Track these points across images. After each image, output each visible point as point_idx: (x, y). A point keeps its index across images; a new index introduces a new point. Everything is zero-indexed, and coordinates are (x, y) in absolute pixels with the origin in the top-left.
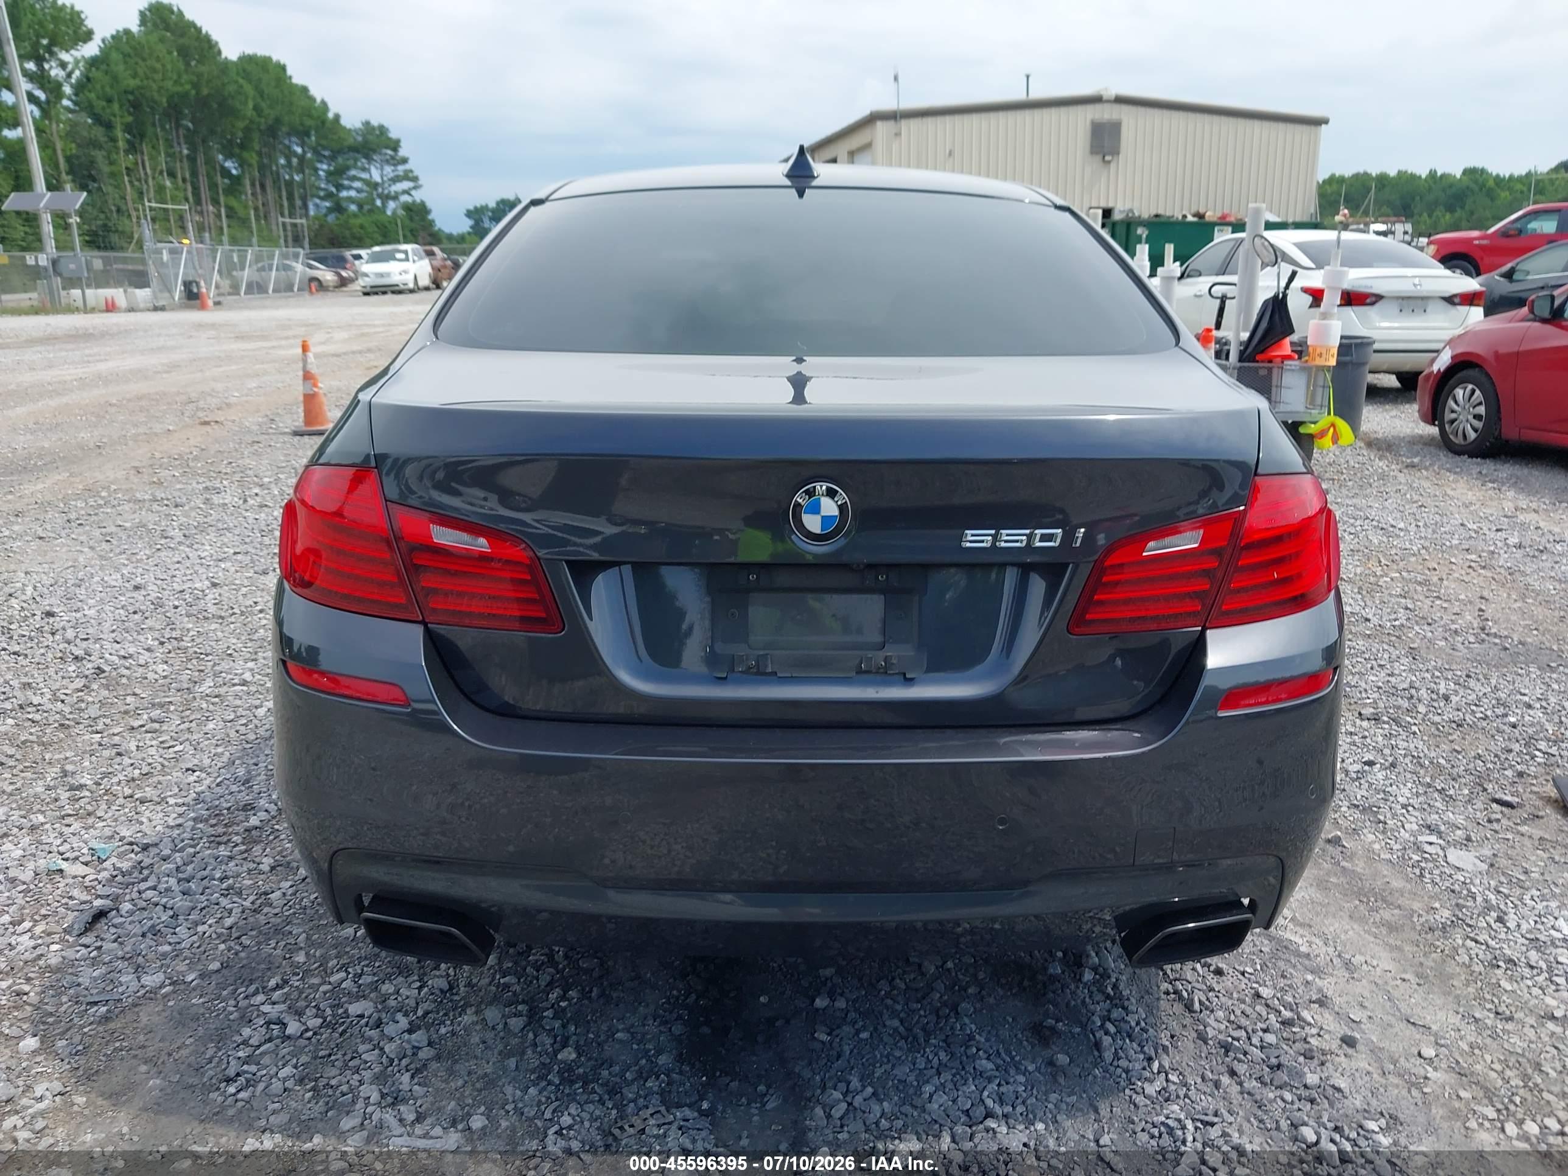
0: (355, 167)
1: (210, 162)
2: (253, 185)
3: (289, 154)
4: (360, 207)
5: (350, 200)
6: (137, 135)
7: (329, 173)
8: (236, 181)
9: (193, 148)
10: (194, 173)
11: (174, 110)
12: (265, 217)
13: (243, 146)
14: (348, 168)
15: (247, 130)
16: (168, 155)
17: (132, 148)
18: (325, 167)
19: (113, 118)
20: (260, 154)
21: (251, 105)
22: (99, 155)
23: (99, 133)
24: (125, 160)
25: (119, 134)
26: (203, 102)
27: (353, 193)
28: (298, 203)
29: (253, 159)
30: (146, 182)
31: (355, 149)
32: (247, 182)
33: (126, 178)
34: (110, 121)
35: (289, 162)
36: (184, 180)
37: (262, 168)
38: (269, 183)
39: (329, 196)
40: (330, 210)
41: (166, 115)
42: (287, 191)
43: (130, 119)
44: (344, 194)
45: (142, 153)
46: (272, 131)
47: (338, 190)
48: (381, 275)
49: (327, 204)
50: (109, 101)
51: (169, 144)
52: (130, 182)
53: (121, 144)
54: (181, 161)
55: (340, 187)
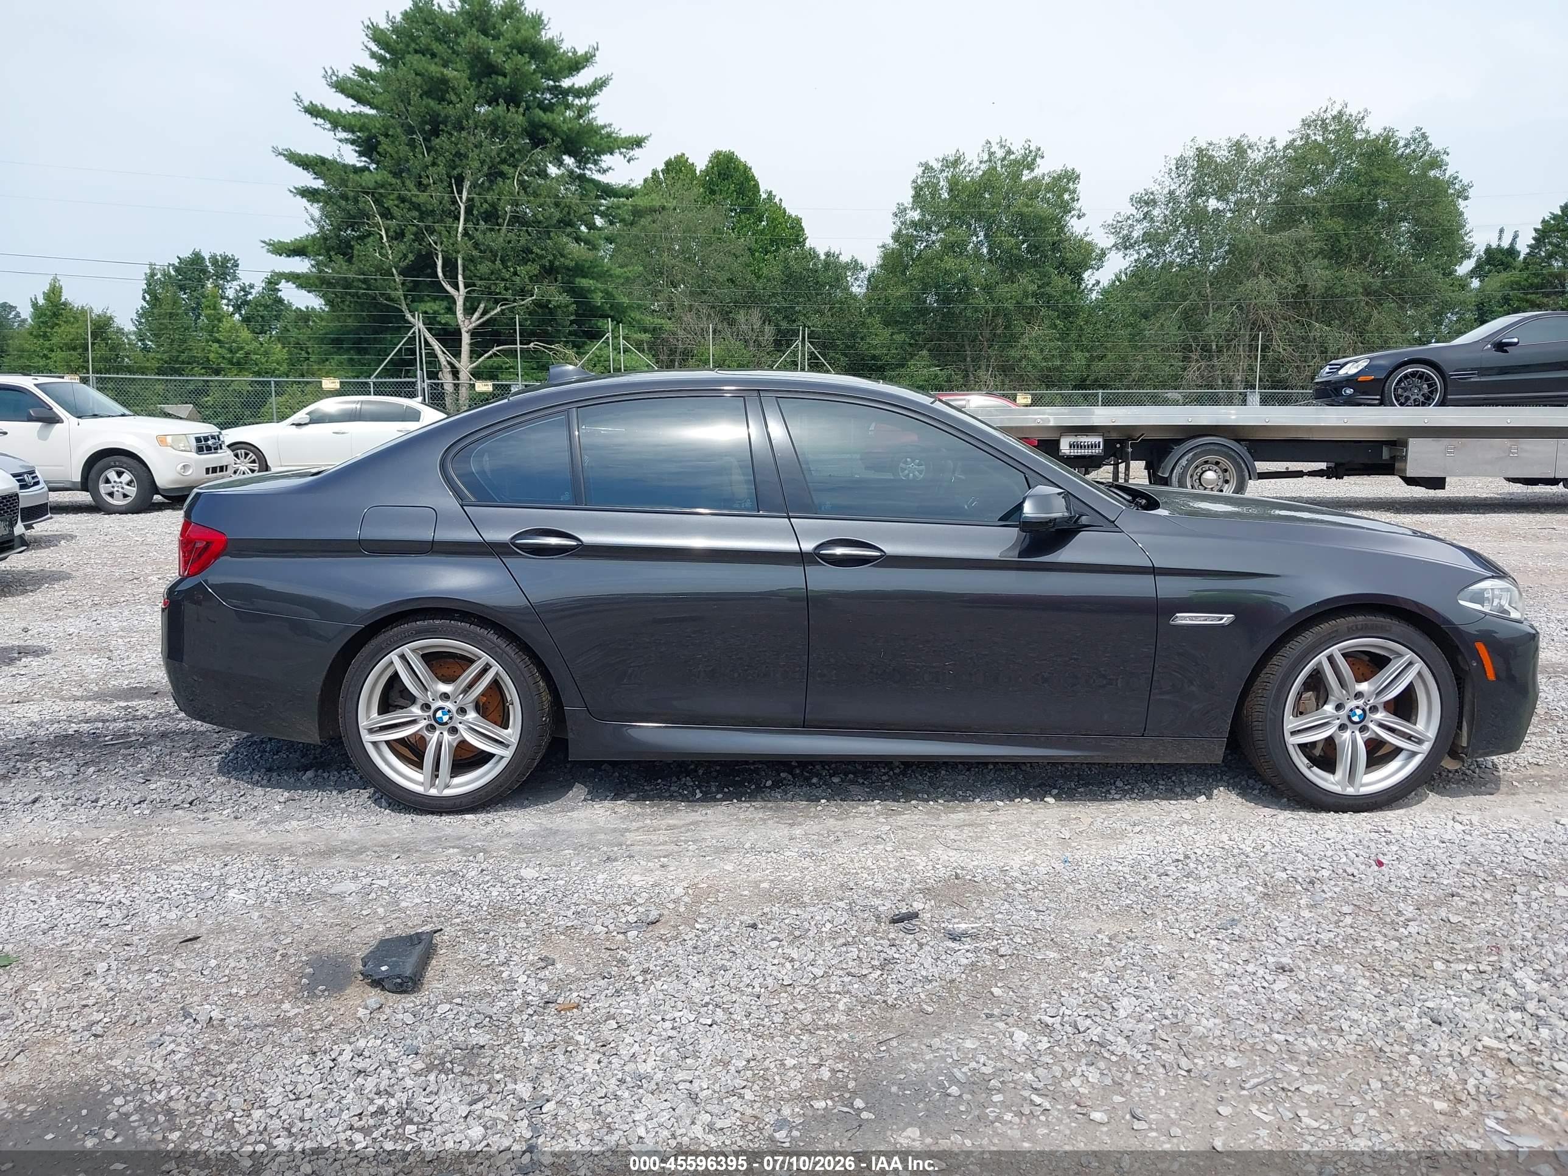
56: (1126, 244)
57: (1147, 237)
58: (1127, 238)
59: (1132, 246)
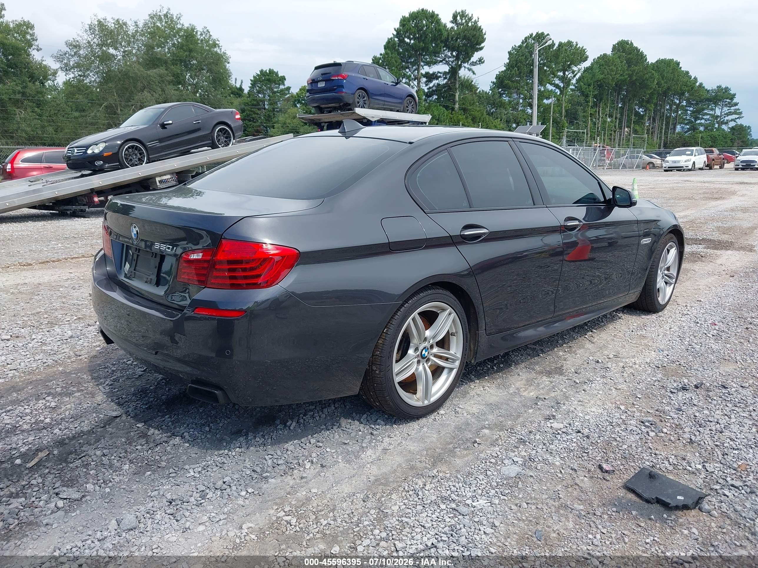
0: (707, 108)
1: (631, 110)
2: (649, 119)
3: (672, 103)
4: (706, 128)
5: (701, 124)
6: (599, 98)
7: (693, 112)
8: (641, 117)
9: (624, 104)
10: (622, 115)
11: (618, 88)
12: (652, 133)
13: (648, 102)
14: (704, 109)
15: (652, 94)
16: (611, 107)
17: (595, 105)
18: (691, 109)
19: (589, 93)
20: (656, 105)
21: (656, 82)
22: (580, 108)
23: (582, 99)
24: (590, 111)
25: (591, 99)
26: (633, 83)
27: (703, 121)
28: (671, 126)
29: (652, 107)
30: (598, 119)
31: (709, 100)
32: (647, 118)
33: (589, 118)
34: (588, 94)
35: (671, 107)
36: (616, 118)
37: (655, 112)
38: (657, 118)
39: (690, 122)
40: (689, 130)
41: (614, 90)
42: (666, 121)
43: (596, 93)
44: (698, 122)
45: (600, 107)
46: (665, 94)
47: (696, 120)
48: (675, 162)
49: (688, 127)
50: (589, 85)
51: (613, 102)
52: (591, 120)
53: (590, 104)
54: (617, 110)
55: (697, 118)
56: (67, 68)
57: (78, 66)
58: (66, 65)
59: (70, 70)
